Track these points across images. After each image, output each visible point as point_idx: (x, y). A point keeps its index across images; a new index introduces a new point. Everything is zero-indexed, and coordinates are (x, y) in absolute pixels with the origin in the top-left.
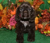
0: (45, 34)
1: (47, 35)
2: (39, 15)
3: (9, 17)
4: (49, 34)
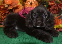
2: (45, 5)
4: (60, 29)
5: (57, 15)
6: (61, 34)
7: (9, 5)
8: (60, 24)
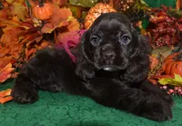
0: (165, 87)
1: (171, 91)
2: (140, 23)
3: (27, 28)
4: (176, 88)
5: (173, 48)
6: (178, 100)
7: (44, 22)
8: (176, 75)
